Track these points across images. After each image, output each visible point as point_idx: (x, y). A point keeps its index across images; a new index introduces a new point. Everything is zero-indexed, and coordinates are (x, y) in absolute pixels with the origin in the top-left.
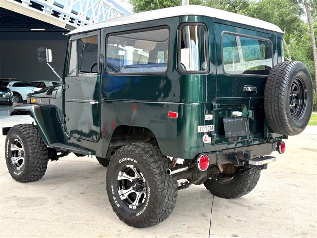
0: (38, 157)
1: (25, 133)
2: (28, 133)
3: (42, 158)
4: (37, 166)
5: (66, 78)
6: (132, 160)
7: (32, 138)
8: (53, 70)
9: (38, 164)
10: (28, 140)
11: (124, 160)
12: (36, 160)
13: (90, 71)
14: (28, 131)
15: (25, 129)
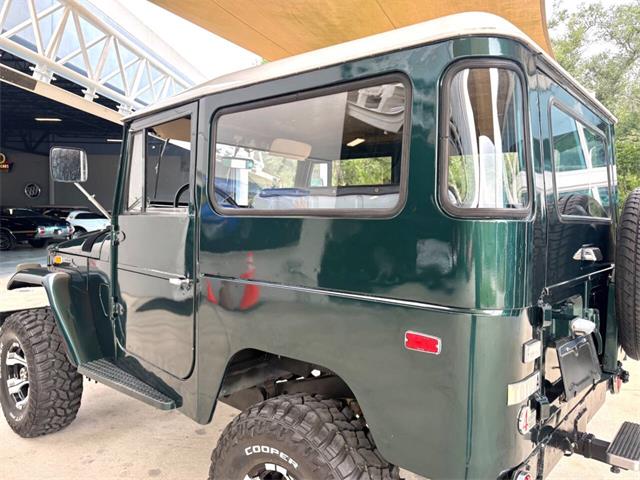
0: (58, 385)
1: (32, 333)
2: (40, 333)
3: (67, 388)
4: (57, 405)
5: (120, 217)
6: (282, 455)
7: (47, 344)
8: (91, 198)
9: (59, 401)
10: (37, 349)
11: (257, 449)
12: (54, 394)
13: (174, 201)
14: (39, 328)
15: (33, 324)
